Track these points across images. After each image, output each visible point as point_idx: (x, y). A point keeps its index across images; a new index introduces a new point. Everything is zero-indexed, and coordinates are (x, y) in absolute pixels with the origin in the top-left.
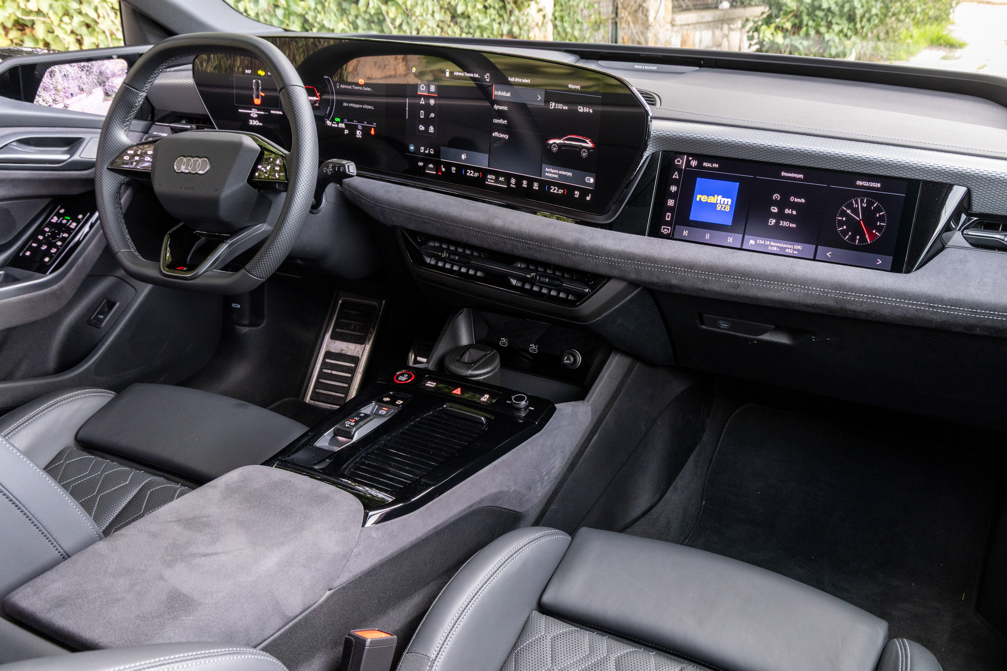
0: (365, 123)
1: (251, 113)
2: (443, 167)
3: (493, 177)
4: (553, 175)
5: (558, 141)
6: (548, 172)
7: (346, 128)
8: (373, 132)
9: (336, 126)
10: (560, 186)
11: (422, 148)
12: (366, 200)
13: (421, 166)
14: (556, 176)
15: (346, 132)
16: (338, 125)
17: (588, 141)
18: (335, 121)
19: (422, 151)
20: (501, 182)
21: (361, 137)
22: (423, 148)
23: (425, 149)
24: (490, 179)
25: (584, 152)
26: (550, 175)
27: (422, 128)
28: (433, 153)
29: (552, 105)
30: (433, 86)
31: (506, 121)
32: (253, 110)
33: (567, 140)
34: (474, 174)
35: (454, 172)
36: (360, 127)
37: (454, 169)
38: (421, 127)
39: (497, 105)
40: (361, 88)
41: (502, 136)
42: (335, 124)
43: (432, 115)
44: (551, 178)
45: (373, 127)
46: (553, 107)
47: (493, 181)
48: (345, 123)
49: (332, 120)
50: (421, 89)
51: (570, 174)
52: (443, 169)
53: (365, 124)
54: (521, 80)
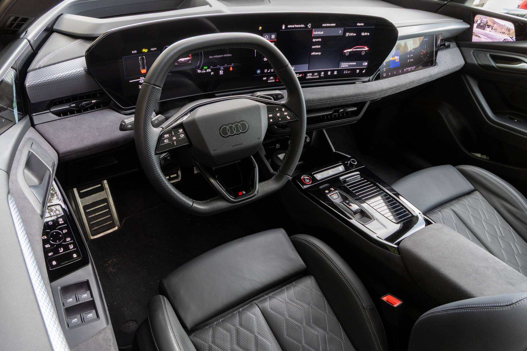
1: (140, 80)
3: (311, 74)
4: (346, 66)
5: (349, 50)
6: (343, 65)
7: (212, 71)
8: (231, 69)
9: (205, 71)
10: (348, 70)
11: (266, 70)
13: (265, 80)
14: (347, 66)
15: (212, 73)
16: (206, 71)
17: (365, 47)
18: (204, 69)
19: (266, 72)
20: (316, 76)
21: (223, 74)
23: (268, 70)
24: (309, 76)
25: (363, 52)
26: (343, 66)
28: (273, 71)
29: (347, 34)
31: (320, 46)
32: (141, 78)
33: (354, 49)
34: (299, 76)
36: (222, 68)
38: (265, 59)
39: (315, 39)
41: (317, 53)
42: (204, 71)
44: (344, 67)
45: (232, 66)
46: (348, 35)
47: (311, 76)
48: (211, 69)
49: (202, 69)
51: (355, 63)
53: (226, 66)
54: (330, 25)
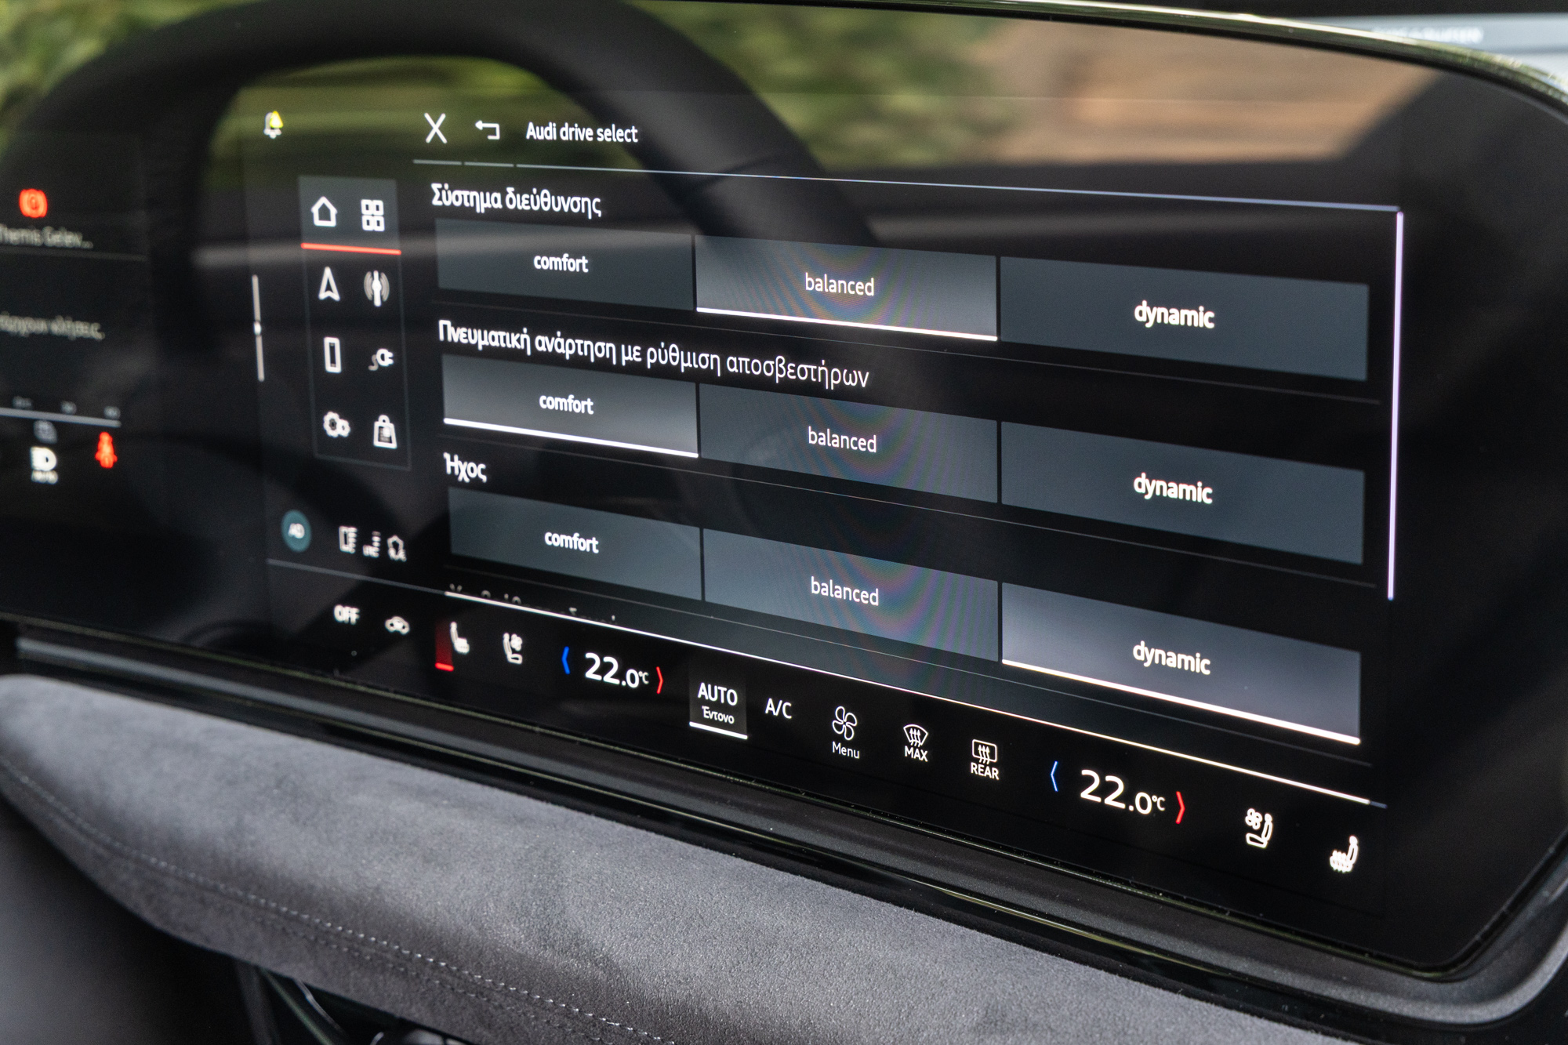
0: (68, 407)
2: (461, 635)
3: (731, 696)
8: (106, 453)
11: (348, 535)
12: (71, 822)
13: (346, 626)
19: (348, 548)
21: (52, 477)
22: (351, 532)
23: (363, 540)
24: (716, 706)
27: (337, 426)
28: (401, 555)
30: (373, 203)
34: (620, 675)
35: (514, 659)
36: (45, 430)
37: (513, 643)
38: (333, 424)
40: (33, 237)
43: (384, 358)
45: (108, 430)
47: (729, 719)
50: (318, 222)
52: (462, 646)
53: (69, 414)
